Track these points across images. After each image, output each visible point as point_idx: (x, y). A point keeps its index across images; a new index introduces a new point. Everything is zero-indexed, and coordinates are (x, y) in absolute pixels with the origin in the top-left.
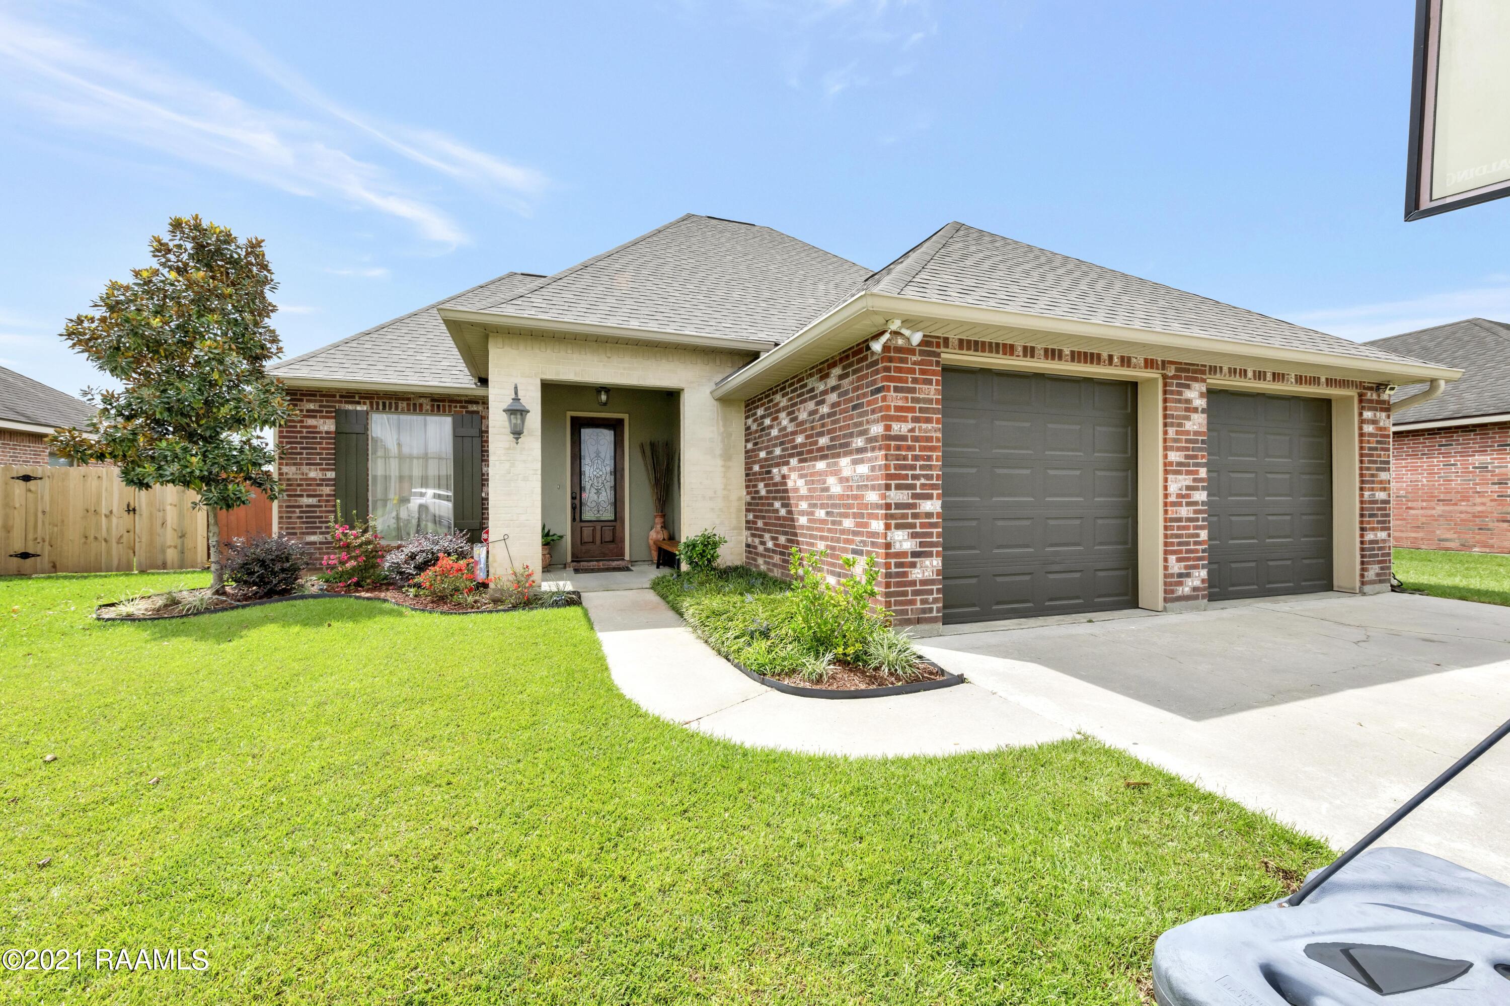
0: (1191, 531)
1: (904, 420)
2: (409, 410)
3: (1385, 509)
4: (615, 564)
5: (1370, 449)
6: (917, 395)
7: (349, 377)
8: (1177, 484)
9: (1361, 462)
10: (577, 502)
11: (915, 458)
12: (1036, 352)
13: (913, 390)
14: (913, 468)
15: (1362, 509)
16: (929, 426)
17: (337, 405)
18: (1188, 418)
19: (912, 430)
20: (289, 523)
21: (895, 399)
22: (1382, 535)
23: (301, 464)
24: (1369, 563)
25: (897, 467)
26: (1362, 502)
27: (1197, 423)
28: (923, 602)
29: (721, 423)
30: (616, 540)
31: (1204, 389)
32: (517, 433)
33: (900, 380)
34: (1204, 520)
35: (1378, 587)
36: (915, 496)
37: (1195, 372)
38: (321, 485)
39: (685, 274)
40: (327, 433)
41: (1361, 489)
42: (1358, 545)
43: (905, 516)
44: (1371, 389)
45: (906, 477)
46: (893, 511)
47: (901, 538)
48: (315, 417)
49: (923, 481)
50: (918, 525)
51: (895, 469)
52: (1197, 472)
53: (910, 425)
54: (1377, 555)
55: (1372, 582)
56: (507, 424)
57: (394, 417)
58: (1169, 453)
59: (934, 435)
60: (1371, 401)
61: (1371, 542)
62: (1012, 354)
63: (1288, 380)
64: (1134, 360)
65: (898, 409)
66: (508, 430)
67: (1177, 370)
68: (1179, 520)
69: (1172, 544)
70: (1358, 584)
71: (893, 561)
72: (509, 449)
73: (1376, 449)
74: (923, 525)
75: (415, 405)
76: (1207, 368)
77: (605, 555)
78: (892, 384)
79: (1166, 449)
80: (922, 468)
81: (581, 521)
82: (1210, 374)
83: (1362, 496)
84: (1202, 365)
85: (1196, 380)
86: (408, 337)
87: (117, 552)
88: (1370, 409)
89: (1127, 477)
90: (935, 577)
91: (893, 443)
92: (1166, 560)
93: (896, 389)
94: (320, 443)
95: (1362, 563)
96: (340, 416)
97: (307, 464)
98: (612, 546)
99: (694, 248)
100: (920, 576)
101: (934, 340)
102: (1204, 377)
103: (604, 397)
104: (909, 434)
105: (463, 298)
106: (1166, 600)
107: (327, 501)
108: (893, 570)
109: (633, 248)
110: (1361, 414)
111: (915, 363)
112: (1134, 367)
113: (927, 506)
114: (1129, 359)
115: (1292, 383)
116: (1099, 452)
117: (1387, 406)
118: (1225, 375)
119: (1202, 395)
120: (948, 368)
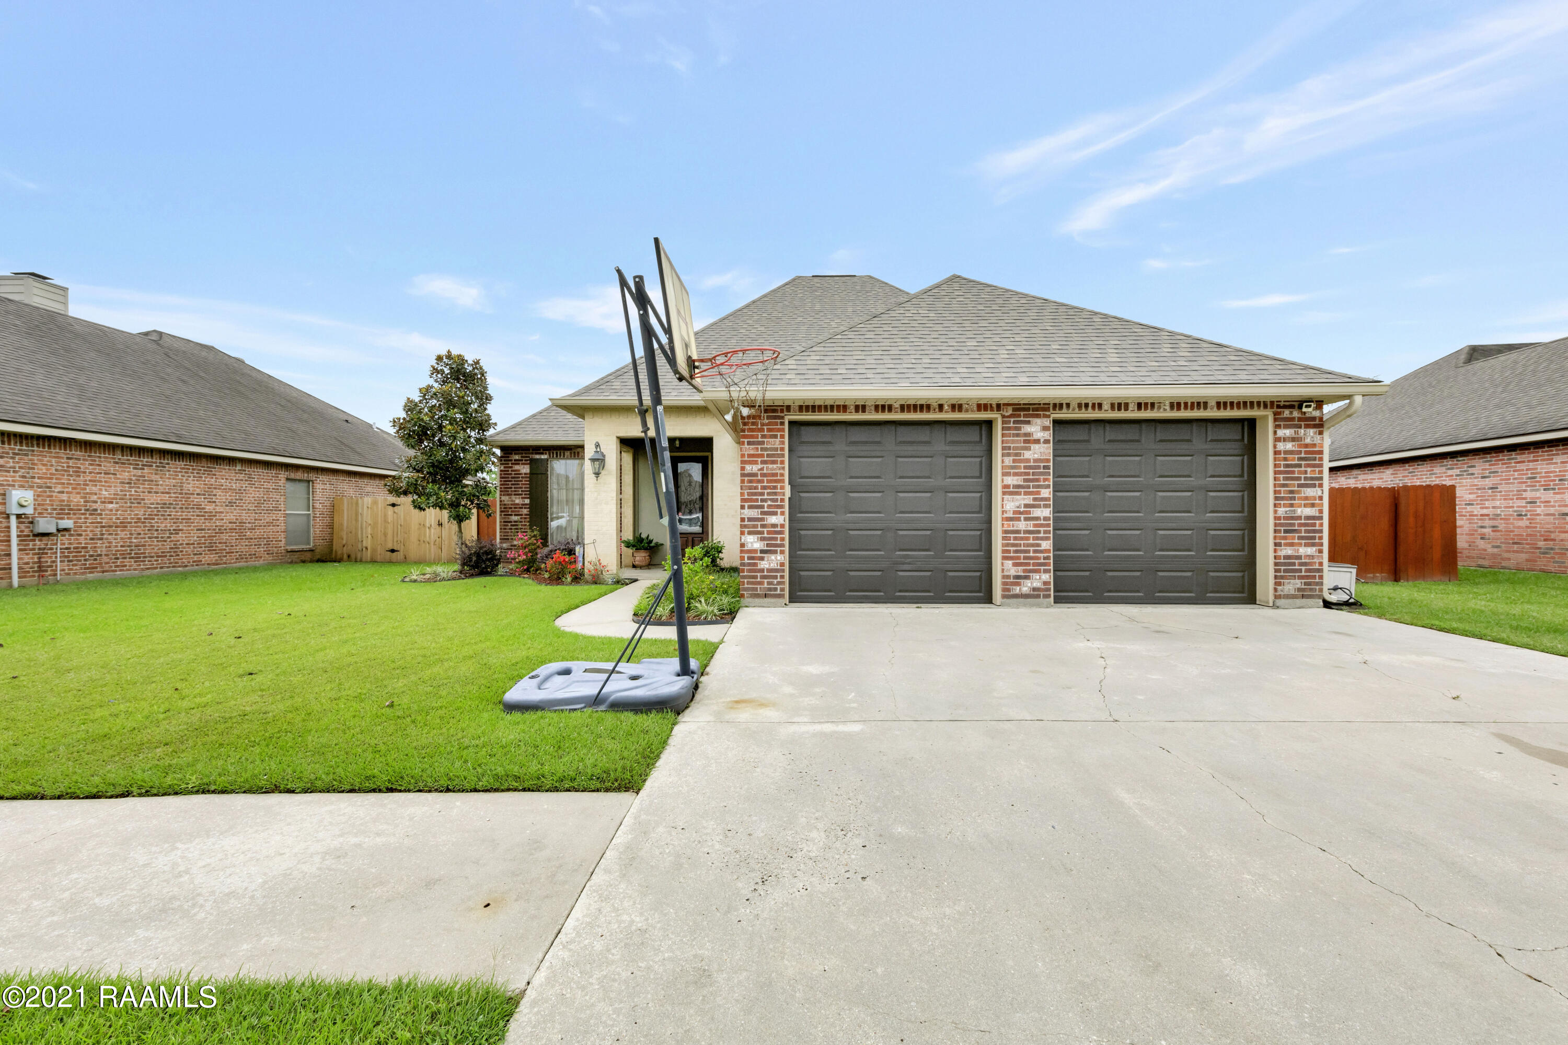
0: (1031, 541)
1: (756, 463)
2: (571, 456)
3: (1314, 525)
5: (1287, 466)
6: (765, 446)
7: (537, 438)
8: (1011, 504)
9: (1275, 479)
11: (764, 488)
12: (867, 408)
13: (763, 443)
14: (763, 494)
15: (1276, 525)
16: (775, 466)
17: (530, 456)
18: (1029, 449)
19: (762, 469)
20: (505, 532)
21: (750, 449)
22: (1310, 551)
23: (511, 495)
24: (1282, 577)
25: (749, 494)
26: (1276, 518)
27: (1042, 452)
28: (769, 583)
31: (1048, 422)
32: (599, 478)
33: (752, 437)
34: (1047, 532)
35: (1300, 602)
36: (763, 513)
37: (1037, 410)
38: (522, 508)
40: (525, 474)
41: (1275, 505)
42: (1273, 560)
43: (755, 526)
44: (1291, 407)
45: (757, 500)
46: (746, 523)
47: (752, 540)
48: (519, 464)
49: (769, 503)
50: (765, 532)
51: (748, 495)
52: (1038, 493)
53: (760, 466)
54: (1302, 571)
55: (1288, 597)
56: (593, 467)
57: (563, 462)
58: (1005, 478)
59: (779, 472)
60: (1292, 419)
61: (1288, 557)
62: (845, 411)
63: (1159, 408)
64: (965, 406)
65: (748, 456)
66: (592, 472)
67: (1014, 410)
68: (1018, 532)
69: (1009, 551)
70: (1273, 598)
71: (746, 556)
72: (596, 484)
73: (1300, 466)
74: (769, 532)
75: (574, 453)
76: (1051, 405)
78: (746, 440)
79: (1004, 474)
80: (769, 494)
82: (1055, 409)
83: (1275, 512)
84: (1044, 404)
85: (1038, 416)
87: (433, 551)
88: (1286, 427)
89: (982, 497)
90: (779, 567)
91: (746, 478)
92: (1002, 564)
93: (749, 443)
94: (521, 481)
95: (1276, 577)
96: (532, 462)
97: (515, 495)
100: (767, 566)
101: (779, 408)
102: (1047, 413)
103: (677, 442)
104: (759, 472)
106: (1004, 597)
107: (525, 518)
108: (746, 561)
110: (1275, 433)
111: (760, 425)
112: (967, 411)
113: (773, 520)
114: (960, 406)
115: (1165, 410)
116: (951, 477)
117: (1317, 422)
118: (1074, 410)
119: (1045, 428)
120: (791, 424)
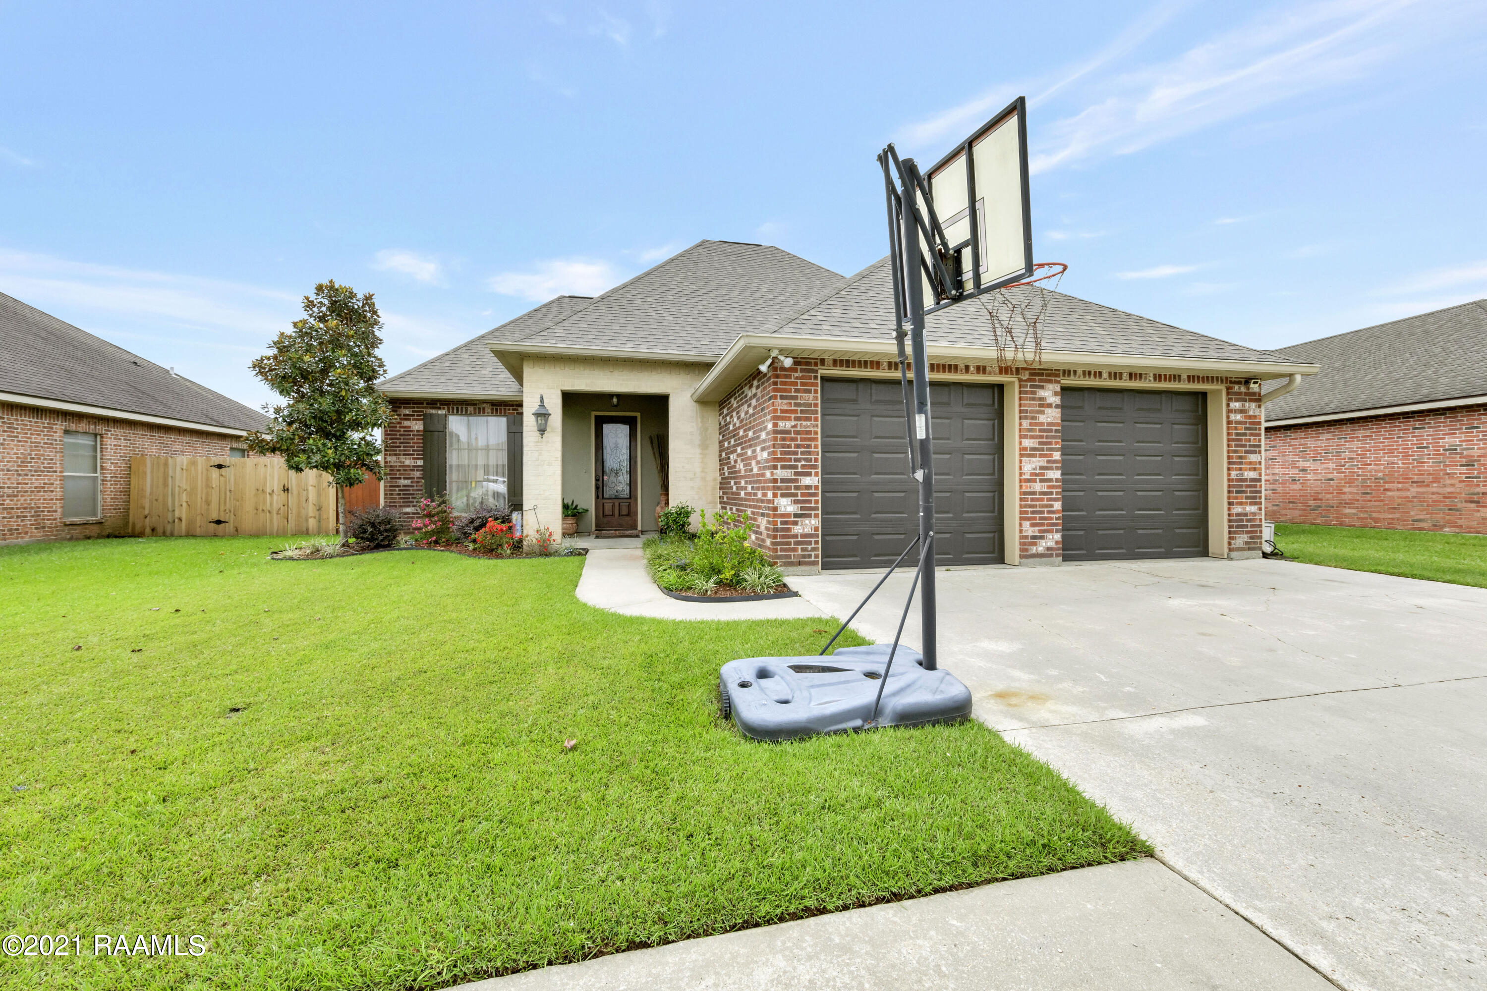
0: (1045, 503)
1: (789, 419)
2: (475, 412)
3: (1255, 486)
4: (628, 532)
5: (1237, 434)
6: (799, 401)
7: (433, 390)
8: (1030, 466)
9: (1229, 446)
10: (600, 483)
11: (797, 446)
13: (796, 398)
14: (796, 453)
15: (1229, 486)
16: (809, 423)
17: (424, 410)
18: (1042, 413)
19: (795, 426)
20: (391, 498)
21: (782, 404)
22: (1253, 509)
23: (400, 455)
24: (1235, 532)
25: (782, 453)
26: (1229, 480)
27: (1052, 416)
28: (803, 550)
29: (699, 420)
30: (631, 513)
31: (1058, 389)
32: (542, 431)
33: (785, 390)
34: (1057, 493)
35: (1247, 553)
36: (796, 474)
37: (1049, 375)
38: (413, 470)
39: (682, 300)
40: (418, 431)
41: (1229, 469)
42: (1226, 518)
43: (789, 488)
44: (1239, 383)
45: (790, 460)
46: (779, 484)
47: (785, 503)
48: (409, 419)
49: (803, 463)
50: (799, 494)
51: (781, 454)
52: (1051, 455)
53: (793, 423)
54: (1247, 526)
55: (1240, 549)
56: (535, 423)
57: (465, 418)
58: (1023, 440)
59: (813, 429)
60: (1240, 394)
61: (1238, 515)
62: (878, 368)
63: (1146, 378)
64: (988, 369)
65: (782, 411)
66: (536, 429)
67: (1031, 374)
68: (1034, 493)
69: (1026, 512)
70: (1226, 551)
71: (779, 520)
72: (538, 442)
73: (1245, 434)
74: (803, 495)
75: (479, 409)
76: (1061, 372)
77: (621, 526)
78: (779, 394)
79: (1021, 437)
80: (802, 453)
81: (603, 498)
82: (1064, 376)
83: (1229, 475)
84: (1056, 370)
85: (1050, 381)
86: (477, 356)
87: (276, 522)
88: (1237, 400)
89: (994, 459)
90: (813, 532)
91: (779, 436)
92: (1021, 525)
93: (782, 398)
94: (413, 439)
95: (1230, 532)
96: (426, 418)
97: (404, 455)
98: (627, 518)
100: (801, 531)
101: (813, 361)
102: (1058, 379)
103: (615, 400)
104: (792, 429)
105: (521, 321)
106: (1021, 557)
107: (418, 482)
108: (779, 526)
109: (646, 278)
110: (1228, 405)
111: (797, 378)
112: (990, 373)
113: (807, 481)
114: (984, 368)
115: (1150, 381)
116: (968, 439)
117: (1257, 397)
118: (1079, 377)
119: (1056, 394)
120: (825, 379)
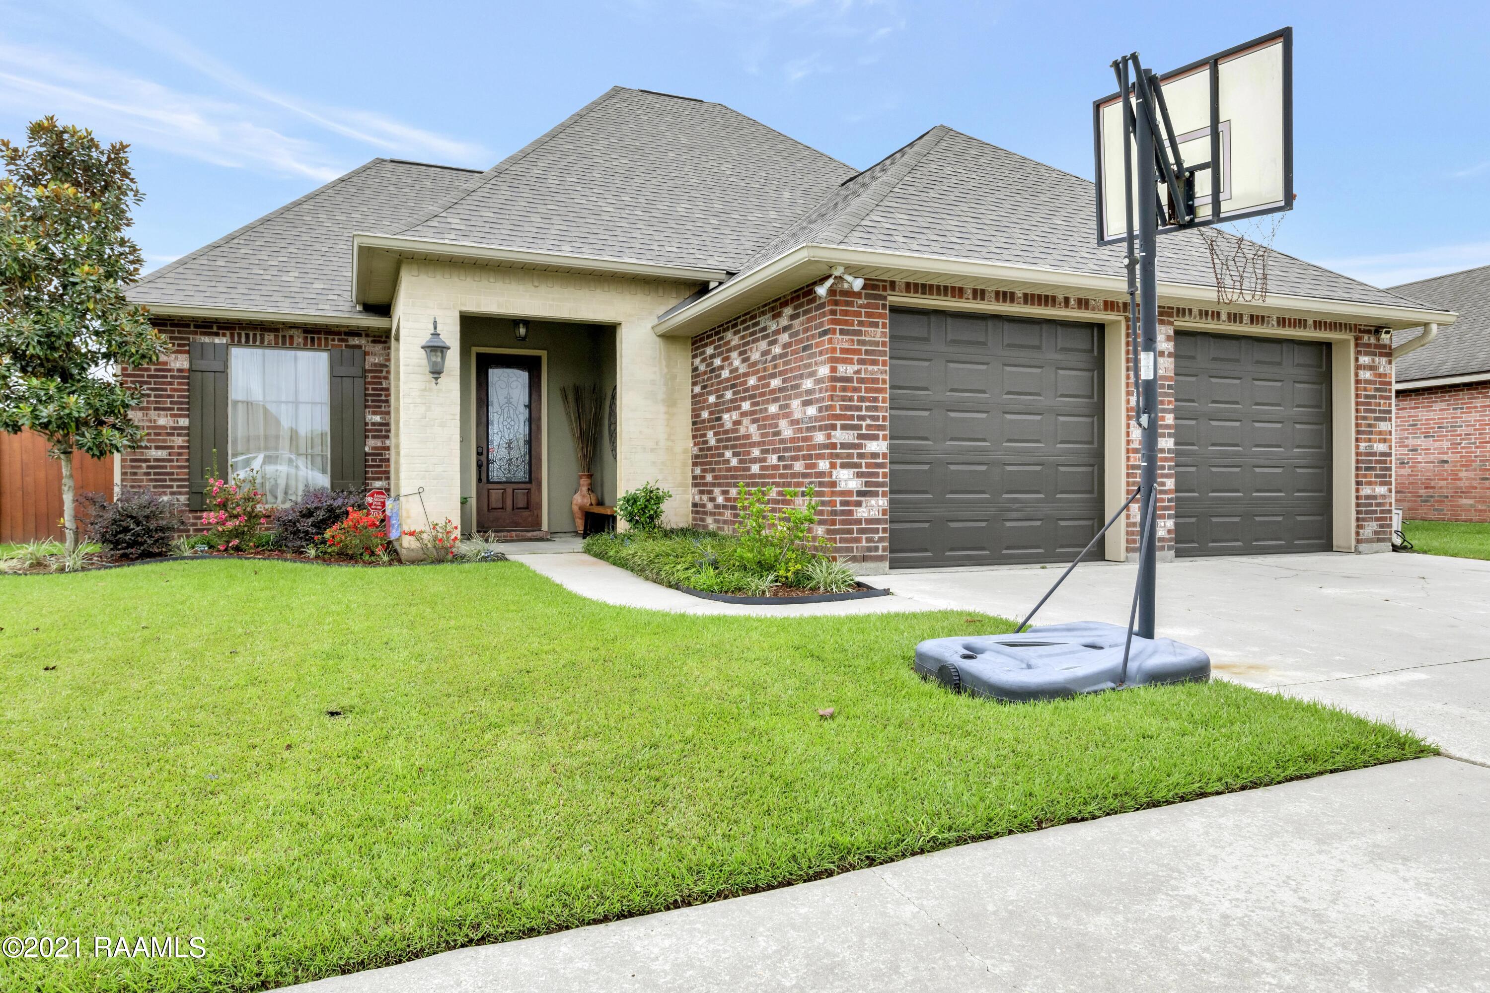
1: (850, 362)
2: (277, 343)
3: (1385, 462)
4: (530, 534)
5: (1367, 397)
6: (863, 338)
7: (210, 304)
8: (1138, 431)
9: (1357, 411)
10: (483, 458)
11: (861, 399)
12: (987, 295)
13: (859, 333)
14: (859, 409)
15: (1358, 461)
16: (875, 368)
17: (191, 336)
19: (858, 372)
20: (134, 481)
21: (841, 342)
22: (1381, 490)
23: (148, 409)
24: (1364, 520)
26: (1357, 454)
27: (1164, 367)
28: (869, 540)
29: (664, 363)
30: (531, 506)
31: (1171, 333)
32: (437, 372)
33: (846, 323)
34: (1170, 468)
35: (1376, 546)
36: (861, 437)
37: (1162, 314)
38: (172, 434)
39: (618, 181)
40: (179, 370)
41: (1357, 440)
42: (1353, 501)
43: (850, 456)
44: (1368, 332)
45: (852, 418)
46: (838, 451)
47: (846, 477)
49: (869, 422)
50: (864, 465)
51: (841, 409)
53: (856, 367)
54: (1375, 512)
55: (1368, 541)
56: (425, 362)
57: (258, 352)
59: (880, 377)
60: (1369, 345)
61: (1368, 497)
62: (961, 296)
63: (1268, 323)
64: (1092, 303)
65: (843, 351)
66: (428, 369)
70: (1353, 543)
71: (838, 499)
72: (425, 390)
73: (1375, 397)
74: (868, 465)
75: (284, 337)
76: (1175, 310)
77: (516, 524)
78: (838, 327)
80: (868, 409)
81: (488, 481)
82: (1178, 316)
83: (1357, 447)
84: (1169, 308)
85: (1162, 322)
86: (266, 251)
88: (1367, 354)
89: (1093, 422)
90: (881, 516)
91: (838, 385)
92: (1128, 508)
93: (842, 332)
95: (1358, 519)
96: (193, 350)
97: (156, 409)
98: (526, 513)
99: (627, 141)
100: (865, 515)
101: (881, 284)
102: (1171, 319)
103: (522, 331)
104: (855, 376)
105: (323, 196)
106: (1128, 550)
107: (180, 454)
108: (839, 508)
109: (552, 143)
110: (1357, 359)
111: (861, 306)
112: (1093, 309)
113: (873, 446)
114: (1087, 302)
115: (1273, 325)
116: (1062, 396)
117: (1387, 351)
118: (1195, 318)
119: (1168, 338)
120: (896, 310)
